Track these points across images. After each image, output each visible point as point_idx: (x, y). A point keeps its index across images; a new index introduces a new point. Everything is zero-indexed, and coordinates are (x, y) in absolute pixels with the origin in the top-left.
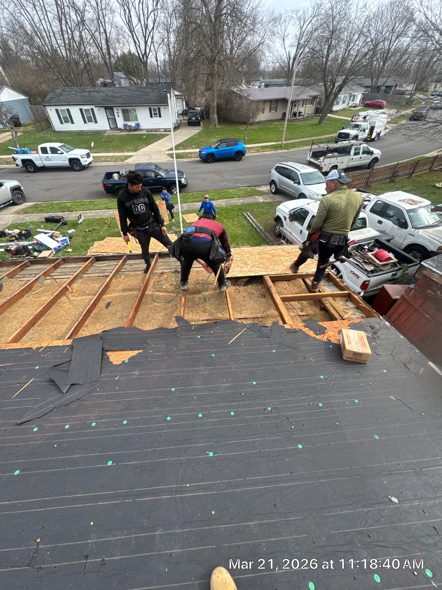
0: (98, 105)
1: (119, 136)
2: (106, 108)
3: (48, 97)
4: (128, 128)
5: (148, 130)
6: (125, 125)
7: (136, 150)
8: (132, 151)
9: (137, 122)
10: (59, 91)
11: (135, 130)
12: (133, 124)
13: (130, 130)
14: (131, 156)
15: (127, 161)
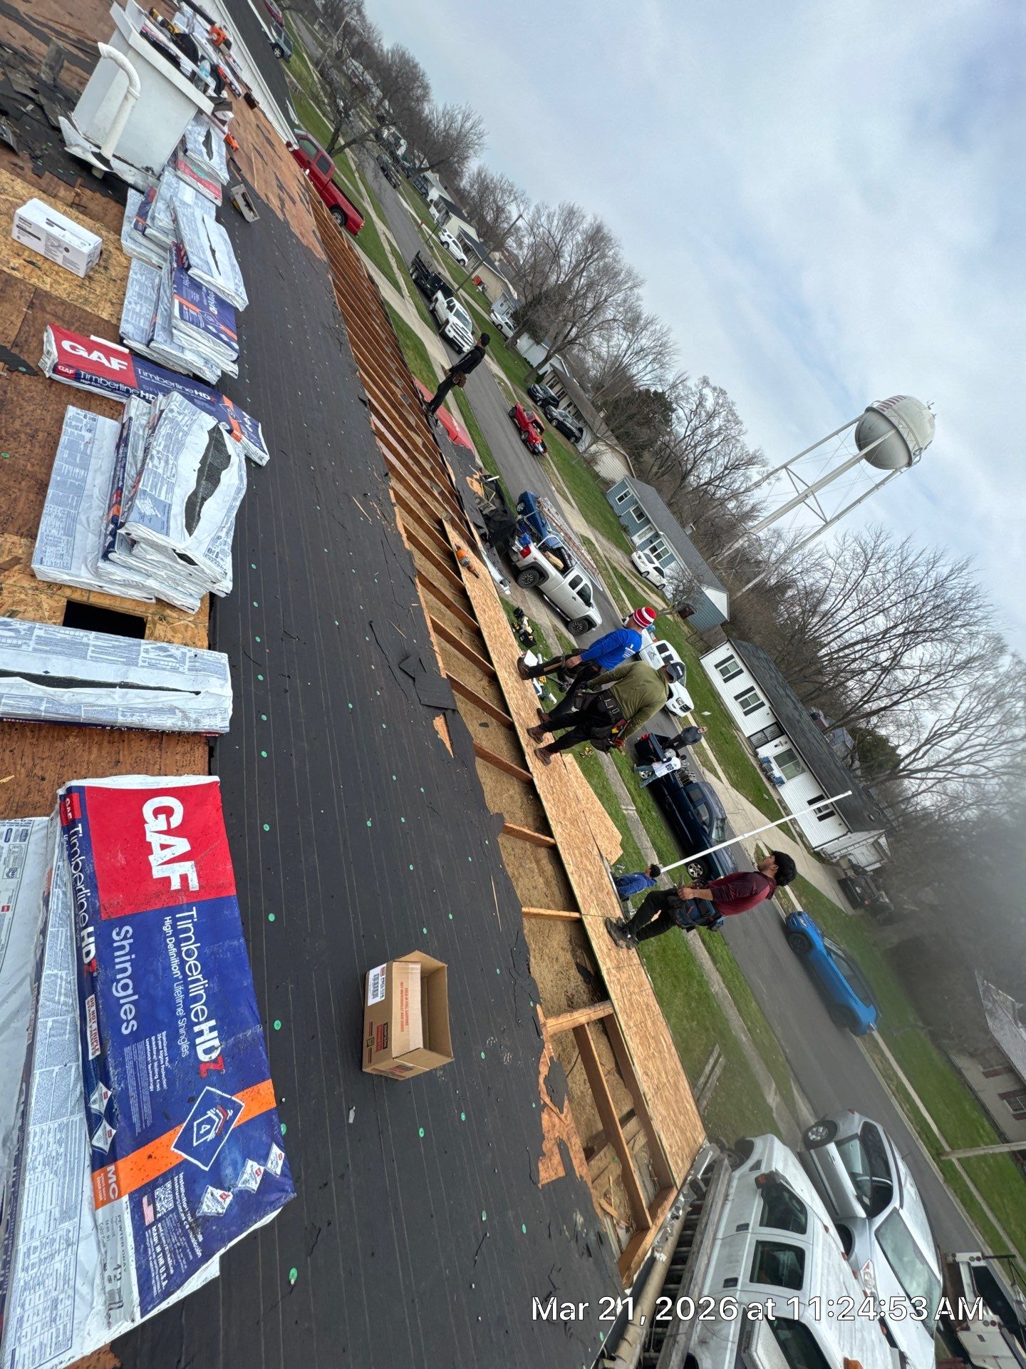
0: (775, 710)
1: (743, 754)
2: (777, 724)
3: (745, 643)
4: (764, 765)
5: (781, 801)
6: (767, 760)
7: (734, 785)
8: (729, 778)
9: (784, 779)
10: (762, 655)
11: (769, 778)
12: (777, 772)
13: (763, 770)
14: (719, 778)
15: (707, 773)
